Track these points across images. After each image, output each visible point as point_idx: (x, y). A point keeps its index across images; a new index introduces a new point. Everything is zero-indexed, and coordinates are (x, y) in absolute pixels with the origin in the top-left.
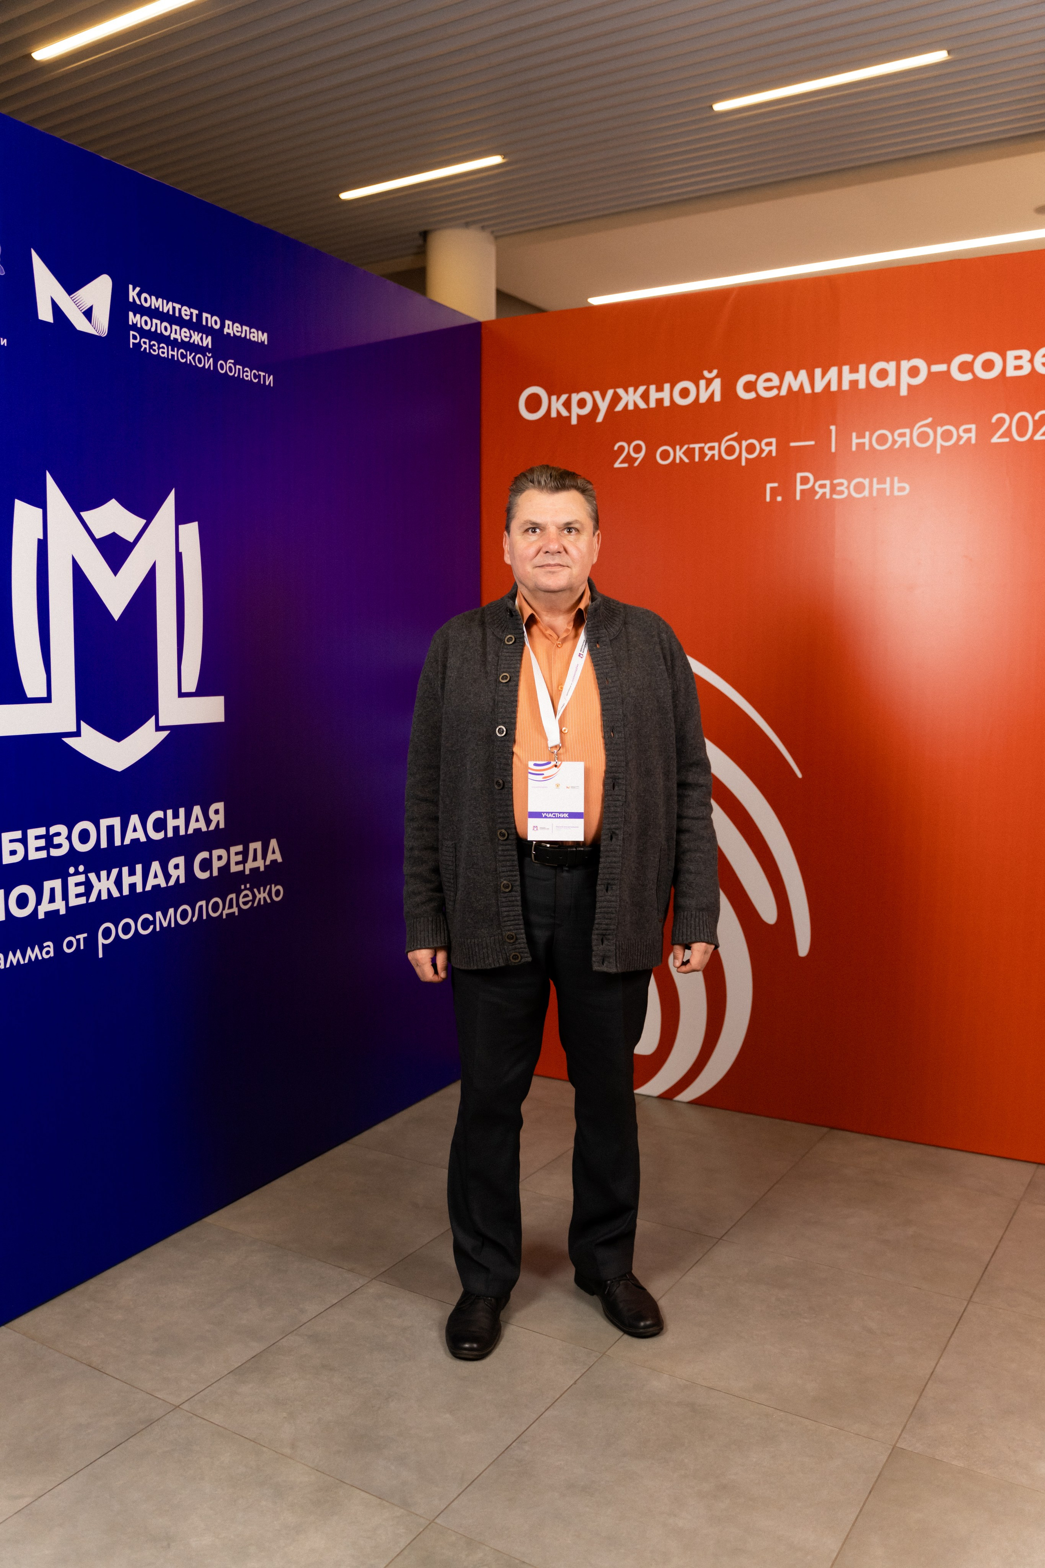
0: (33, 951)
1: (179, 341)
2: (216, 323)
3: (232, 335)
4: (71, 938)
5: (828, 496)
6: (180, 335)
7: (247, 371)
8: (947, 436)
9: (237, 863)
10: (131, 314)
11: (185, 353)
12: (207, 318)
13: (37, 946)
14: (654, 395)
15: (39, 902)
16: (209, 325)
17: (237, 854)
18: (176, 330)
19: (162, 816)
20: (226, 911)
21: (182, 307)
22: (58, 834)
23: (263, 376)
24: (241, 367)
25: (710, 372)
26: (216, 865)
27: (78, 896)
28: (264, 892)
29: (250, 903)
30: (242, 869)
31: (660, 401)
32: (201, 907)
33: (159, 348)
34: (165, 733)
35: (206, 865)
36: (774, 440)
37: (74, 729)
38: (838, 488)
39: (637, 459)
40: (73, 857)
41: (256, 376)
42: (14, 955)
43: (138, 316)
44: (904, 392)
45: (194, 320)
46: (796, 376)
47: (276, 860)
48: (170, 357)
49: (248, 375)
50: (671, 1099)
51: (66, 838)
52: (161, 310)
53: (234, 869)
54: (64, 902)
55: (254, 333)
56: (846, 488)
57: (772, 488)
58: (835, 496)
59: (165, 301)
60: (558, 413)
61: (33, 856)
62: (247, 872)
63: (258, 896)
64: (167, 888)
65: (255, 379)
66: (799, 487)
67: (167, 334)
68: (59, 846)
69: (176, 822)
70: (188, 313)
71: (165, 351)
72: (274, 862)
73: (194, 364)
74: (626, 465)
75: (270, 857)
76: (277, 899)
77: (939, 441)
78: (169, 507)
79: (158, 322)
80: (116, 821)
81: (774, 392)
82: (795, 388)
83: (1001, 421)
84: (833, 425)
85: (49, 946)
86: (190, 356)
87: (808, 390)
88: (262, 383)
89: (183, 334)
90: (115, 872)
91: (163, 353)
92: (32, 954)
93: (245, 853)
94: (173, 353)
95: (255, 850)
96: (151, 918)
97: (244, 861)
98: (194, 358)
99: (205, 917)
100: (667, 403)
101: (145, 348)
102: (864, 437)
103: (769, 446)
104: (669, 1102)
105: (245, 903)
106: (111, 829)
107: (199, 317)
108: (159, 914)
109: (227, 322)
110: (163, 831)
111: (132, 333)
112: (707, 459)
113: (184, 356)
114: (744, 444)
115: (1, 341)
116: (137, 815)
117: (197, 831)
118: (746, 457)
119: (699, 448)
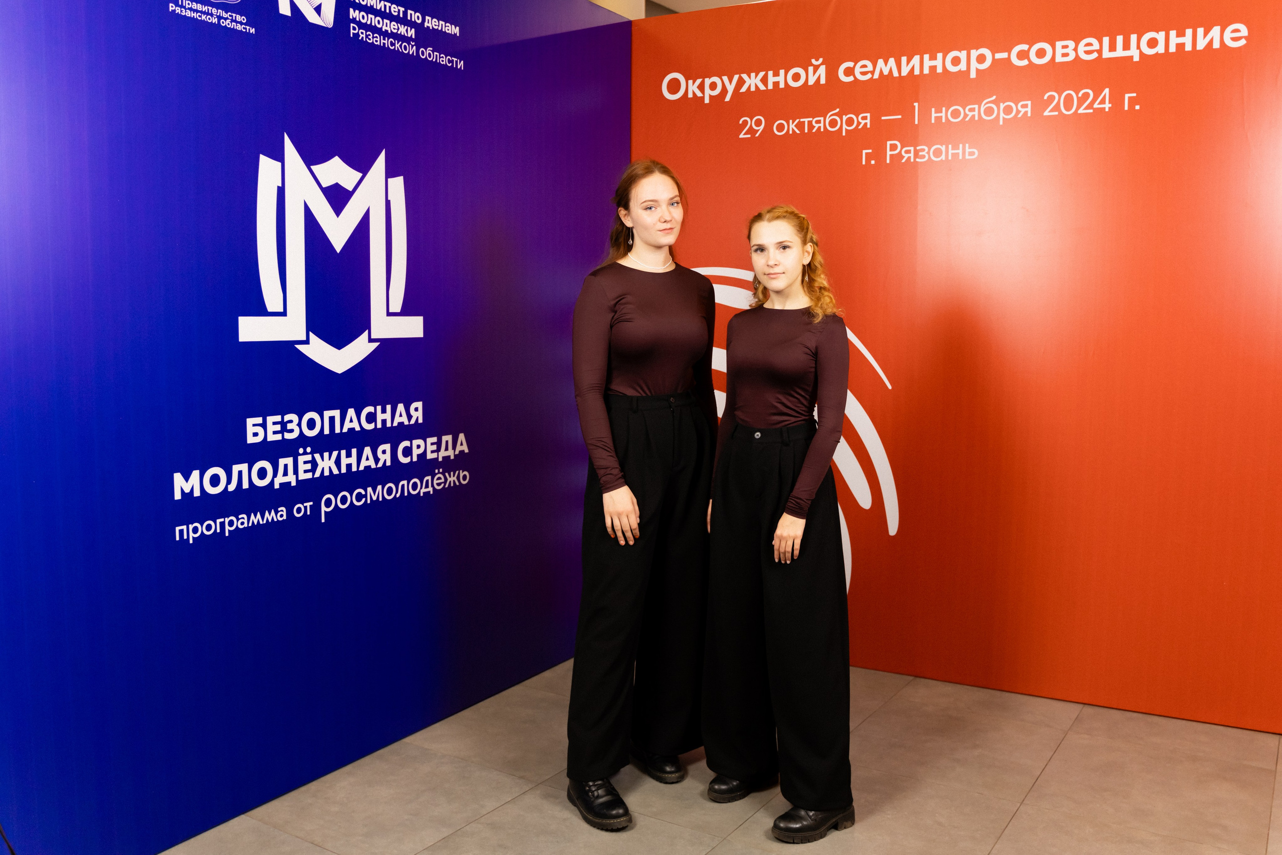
0: (270, 514)
1: (389, 32)
2: (418, 18)
3: (431, 28)
4: (299, 505)
5: (912, 160)
6: (390, 27)
7: (443, 57)
8: (1008, 110)
9: (432, 452)
10: (351, 10)
11: (394, 42)
12: (411, 14)
13: (273, 510)
14: (771, 79)
15: (275, 475)
16: (413, 20)
17: (432, 444)
18: (387, 23)
19: (373, 412)
20: (424, 490)
22: (291, 421)
23: (456, 61)
24: (438, 54)
25: (817, 60)
26: (416, 452)
27: (306, 471)
28: (454, 476)
29: (443, 485)
30: (436, 457)
31: (776, 84)
32: (403, 486)
33: (373, 37)
34: (376, 344)
36: (868, 115)
37: (304, 338)
38: (920, 153)
39: (759, 130)
40: (303, 440)
41: (450, 61)
42: (255, 517)
43: (357, 12)
44: (973, 75)
45: (401, 15)
46: (886, 63)
47: (464, 451)
48: (382, 45)
49: (444, 60)
51: (297, 425)
52: (375, 7)
53: (430, 456)
54: (295, 476)
55: (448, 26)
56: (927, 153)
57: (866, 154)
58: (917, 160)
60: (694, 93)
61: (271, 438)
62: (440, 459)
63: (449, 479)
64: (377, 469)
65: (449, 64)
66: (889, 153)
67: (379, 26)
68: (292, 431)
69: (384, 416)
70: (397, 10)
71: (378, 40)
72: (462, 452)
73: (401, 51)
74: (749, 136)
75: (459, 448)
76: (464, 483)
77: (1002, 115)
78: (380, 163)
79: (373, 17)
80: (336, 413)
81: (869, 76)
82: (886, 72)
83: (1052, 98)
84: (915, 102)
85: (282, 511)
86: (398, 44)
87: (896, 74)
88: (455, 66)
89: (392, 27)
90: (335, 454)
91: (376, 41)
92: (270, 516)
93: (439, 444)
94: (384, 41)
95: (447, 442)
96: (363, 493)
97: (438, 450)
98: (401, 46)
99: (406, 494)
100: (782, 85)
101: (363, 37)
102: (941, 112)
103: (864, 120)
105: (438, 485)
106: (332, 419)
107: (405, 13)
108: (370, 490)
109: (427, 18)
110: (374, 423)
111: (352, 25)
112: (814, 131)
113: (392, 44)
114: (845, 118)
115: (249, 29)
116: (353, 409)
117: (401, 424)
118: (846, 129)
119: (808, 121)
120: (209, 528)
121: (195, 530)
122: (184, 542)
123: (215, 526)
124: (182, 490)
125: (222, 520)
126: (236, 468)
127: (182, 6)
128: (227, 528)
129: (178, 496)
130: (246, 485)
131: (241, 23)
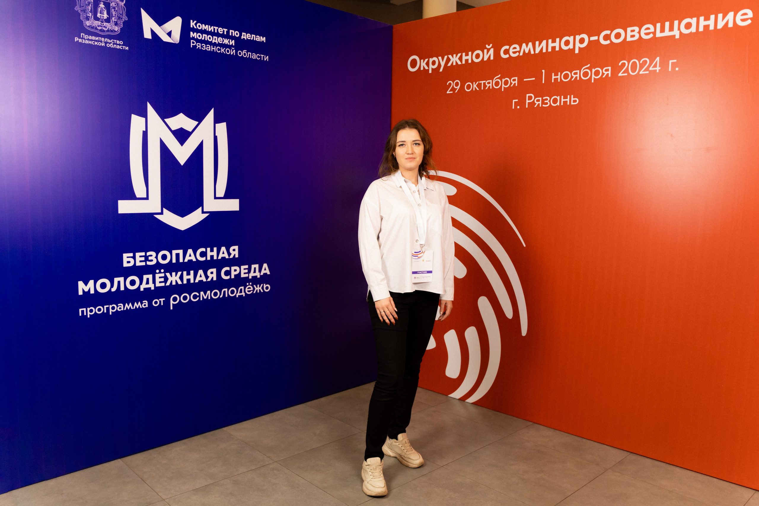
0: (137, 304)
1: (217, 43)
2: (237, 34)
3: (246, 39)
4: (157, 300)
5: (540, 106)
7: (254, 55)
8: (597, 73)
9: (245, 273)
10: (191, 33)
11: (220, 48)
12: (232, 33)
13: (139, 302)
14: (464, 58)
15: (141, 283)
16: (233, 35)
17: (245, 269)
18: (215, 39)
19: (205, 251)
20: (238, 294)
21: (218, 28)
22: (151, 256)
23: (263, 56)
24: (251, 53)
25: (489, 45)
26: (233, 274)
27: (160, 282)
28: (260, 287)
29: (252, 292)
30: (248, 276)
31: (467, 60)
32: (225, 292)
33: (206, 47)
34: (207, 215)
35: (228, 273)
36: (516, 78)
37: (160, 211)
38: (545, 101)
39: (457, 89)
40: (158, 266)
41: (258, 57)
42: (128, 305)
44: (577, 51)
45: (225, 33)
46: (527, 45)
48: (212, 50)
49: (255, 56)
50: (464, 401)
51: (155, 257)
52: (207, 30)
53: (243, 276)
54: (154, 284)
55: (258, 37)
56: (549, 101)
57: (515, 102)
58: (544, 106)
59: (210, 26)
60: (424, 67)
61: (138, 264)
62: (250, 277)
63: (256, 289)
64: (207, 282)
65: (258, 58)
66: (527, 101)
67: (210, 40)
68: (152, 261)
69: (212, 254)
70: (222, 30)
71: (210, 48)
72: (265, 274)
73: (225, 53)
74: (452, 92)
75: (263, 272)
76: (266, 291)
77: (593, 76)
78: (210, 116)
79: (206, 35)
80: (181, 252)
81: (517, 54)
82: (527, 52)
83: (623, 65)
84: (543, 70)
85: (145, 303)
86: (223, 49)
87: (532, 52)
88: (262, 60)
89: (219, 40)
90: (179, 273)
91: (208, 49)
92: (137, 305)
93: (249, 269)
94: (214, 49)
95: (255, 268)
96: (198, 294)
97: (249, 272)
98: (225, 50)
99: (226, 296)
100: (470, 61)
101: (199, 47)
102: (558, 75)
103: (514, 81)
104: (464, 402)
105: (249, 291)
106: (178, 255)
107: (228, 32)
108: (202, 293)
109: (243, 33)
110: (205, 257)
111: (192, 41)
112: (487, 88)
113: (219, 50)
114: (503, 80)
115: (125, 48)
116: (191, 249)
117: (223, 258)
118: (504, 87)
119: (484, 83)
120: (99, 310)
121: (91, 311)
122: (84, 317)
123: (104, 309)
124: (83, 290)
125: (108, 306)
126: (116, 280)
127: (83, 38)
128: (111, 310)
129: (80, 293)
130: (122, 288)
131: (120, 45)
